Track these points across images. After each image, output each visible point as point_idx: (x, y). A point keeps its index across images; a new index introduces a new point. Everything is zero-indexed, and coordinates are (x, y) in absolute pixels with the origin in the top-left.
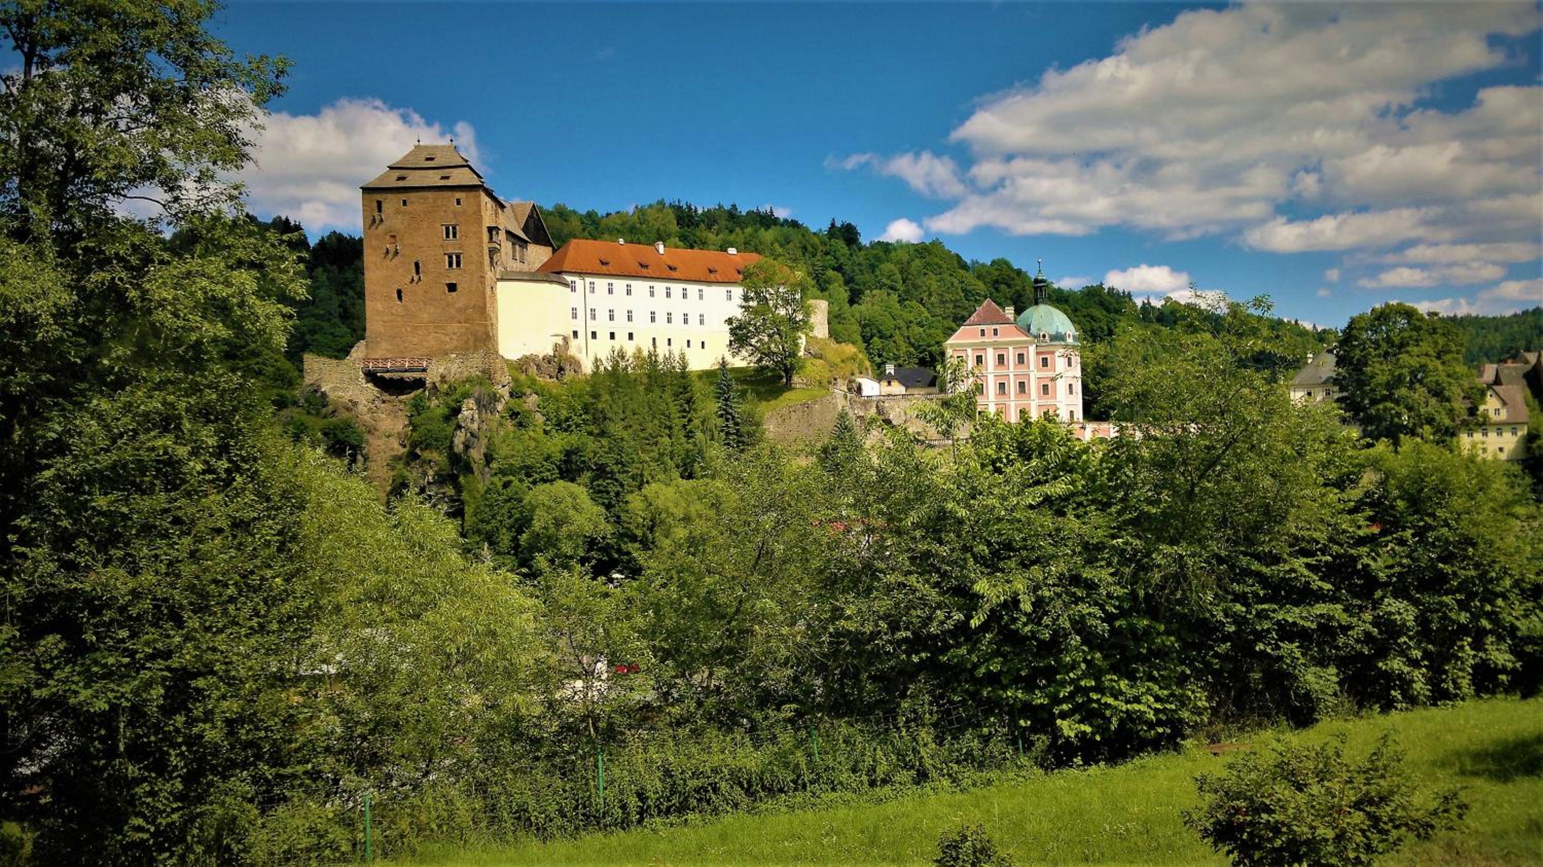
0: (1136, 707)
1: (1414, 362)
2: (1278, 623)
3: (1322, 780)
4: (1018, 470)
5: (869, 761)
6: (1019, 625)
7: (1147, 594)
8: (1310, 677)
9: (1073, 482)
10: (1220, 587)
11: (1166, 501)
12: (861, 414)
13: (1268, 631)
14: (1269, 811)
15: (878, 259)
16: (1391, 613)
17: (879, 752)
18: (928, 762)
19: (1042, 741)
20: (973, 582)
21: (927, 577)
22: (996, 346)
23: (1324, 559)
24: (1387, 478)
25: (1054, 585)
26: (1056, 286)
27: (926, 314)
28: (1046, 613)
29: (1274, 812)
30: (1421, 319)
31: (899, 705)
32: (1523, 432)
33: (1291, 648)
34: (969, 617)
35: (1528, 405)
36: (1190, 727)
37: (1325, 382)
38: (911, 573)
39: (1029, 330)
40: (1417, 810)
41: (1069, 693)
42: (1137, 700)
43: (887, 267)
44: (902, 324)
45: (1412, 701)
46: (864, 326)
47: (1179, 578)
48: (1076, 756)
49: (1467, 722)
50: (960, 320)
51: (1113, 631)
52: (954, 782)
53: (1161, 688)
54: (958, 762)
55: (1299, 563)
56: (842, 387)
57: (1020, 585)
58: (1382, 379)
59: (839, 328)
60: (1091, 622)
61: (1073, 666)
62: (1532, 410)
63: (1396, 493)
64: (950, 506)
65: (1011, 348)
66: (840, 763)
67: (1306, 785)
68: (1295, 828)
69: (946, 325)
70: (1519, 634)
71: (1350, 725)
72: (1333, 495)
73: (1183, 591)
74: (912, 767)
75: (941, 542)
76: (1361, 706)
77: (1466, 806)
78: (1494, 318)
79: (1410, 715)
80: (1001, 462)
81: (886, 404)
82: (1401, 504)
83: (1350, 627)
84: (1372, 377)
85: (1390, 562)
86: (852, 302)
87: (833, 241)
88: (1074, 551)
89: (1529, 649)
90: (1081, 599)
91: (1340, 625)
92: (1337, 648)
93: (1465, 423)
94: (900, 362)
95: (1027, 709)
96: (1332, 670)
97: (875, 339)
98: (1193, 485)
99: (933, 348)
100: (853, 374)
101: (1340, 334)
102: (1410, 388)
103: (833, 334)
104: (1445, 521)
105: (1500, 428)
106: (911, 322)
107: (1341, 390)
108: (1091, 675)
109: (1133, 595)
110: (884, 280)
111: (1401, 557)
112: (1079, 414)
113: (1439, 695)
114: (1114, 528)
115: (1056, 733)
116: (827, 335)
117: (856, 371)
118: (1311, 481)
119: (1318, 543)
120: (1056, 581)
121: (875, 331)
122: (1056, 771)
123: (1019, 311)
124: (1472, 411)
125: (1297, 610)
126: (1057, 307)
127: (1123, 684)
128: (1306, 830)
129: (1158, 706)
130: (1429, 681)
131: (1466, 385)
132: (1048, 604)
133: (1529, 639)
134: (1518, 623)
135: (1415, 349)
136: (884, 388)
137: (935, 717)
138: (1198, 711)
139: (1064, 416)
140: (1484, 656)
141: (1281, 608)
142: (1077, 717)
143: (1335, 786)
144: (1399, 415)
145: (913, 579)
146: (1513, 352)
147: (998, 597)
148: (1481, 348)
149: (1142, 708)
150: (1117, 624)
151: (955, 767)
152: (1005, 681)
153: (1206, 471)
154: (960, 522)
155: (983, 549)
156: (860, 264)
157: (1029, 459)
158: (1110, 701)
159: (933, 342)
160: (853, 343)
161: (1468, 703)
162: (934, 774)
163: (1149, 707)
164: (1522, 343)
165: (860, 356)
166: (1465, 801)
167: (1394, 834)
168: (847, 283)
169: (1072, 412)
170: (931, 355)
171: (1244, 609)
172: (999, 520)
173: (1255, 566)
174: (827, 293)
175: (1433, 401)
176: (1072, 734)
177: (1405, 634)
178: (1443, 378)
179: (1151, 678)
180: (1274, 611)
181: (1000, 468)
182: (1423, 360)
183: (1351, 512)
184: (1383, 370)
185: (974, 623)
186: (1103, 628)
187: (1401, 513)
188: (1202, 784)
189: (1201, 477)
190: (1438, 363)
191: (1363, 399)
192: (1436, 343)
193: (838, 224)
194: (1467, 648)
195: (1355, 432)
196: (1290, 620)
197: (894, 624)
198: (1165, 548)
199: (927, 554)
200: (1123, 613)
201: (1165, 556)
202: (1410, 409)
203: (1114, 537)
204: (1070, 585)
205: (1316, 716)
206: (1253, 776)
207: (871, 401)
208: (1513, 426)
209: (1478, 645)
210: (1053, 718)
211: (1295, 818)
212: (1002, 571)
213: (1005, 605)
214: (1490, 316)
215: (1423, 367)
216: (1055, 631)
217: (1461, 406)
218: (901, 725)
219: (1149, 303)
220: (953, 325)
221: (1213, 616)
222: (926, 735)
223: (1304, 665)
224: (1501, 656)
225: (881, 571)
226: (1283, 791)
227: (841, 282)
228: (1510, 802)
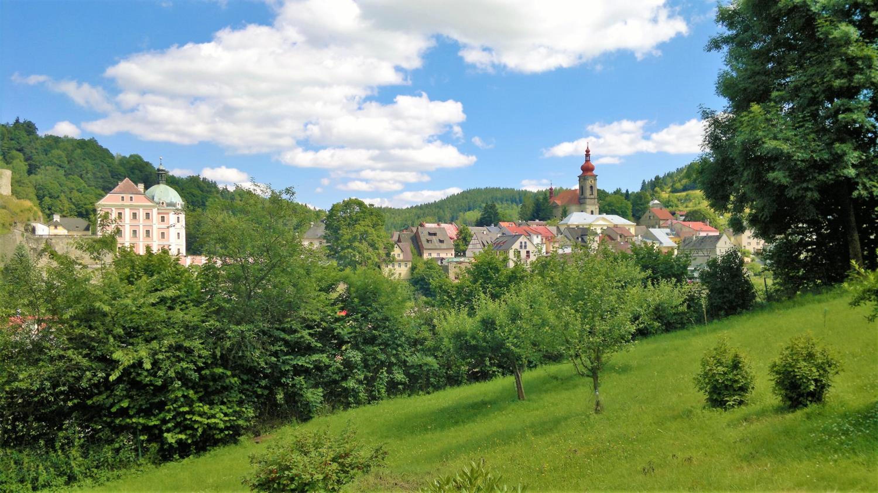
0: (213, 420)
1: (362, 229)
2: (294, 366)
3: (317, 448)
4: (145, 281)
5: (33, 474)
6: (142, 377)
7: (222, 354)
8: (309, 395)
9: (179, 289)
10: (264, 348)
11: (235, 300)
12: (35, 247)
13: (288, 371)
14: (288, 468)
15: (51, 147)
16: (349, 357)
17: (41, 467)
18: (76, 470)
19: (154, 446)
20: (112, 353)
21: (80, 350)
22: (131, 207)
23: (318, 330)
24: (350, 287)
25: (165, 352)
26: (171, 174)
27: (84, 184)
28: (160, 369)
29: (291, 469)
30: (366, 207)
31: (56, 435)
32: (410, 265)
33: (300, 379)
34: (108, 375)
35: (412, 252)
36: (244, 429)
37: (319, 238)
38: (69, 349)
39: (153, 199)
40: (363, 458)
41: (173, 416)
42: (213, 416)
43: (56, 152)
44: (66, 189)
45: (358, 403)
46: (38, 190)
47: (240, 344)
48: (176, 454)
49: (384, 410)
50: (107, 189)
51: (202, 378)
52: (94, 480)
53: (228, 408)
54: (97, 467)
55: (305, 333)
56: (21, 228)
57: (143, 353)
58: (347, 237)
59: (19, 189)
60: (188, 373)
61: (176, 400)
62: (414, 255)
63: (354, 295)
64: (97, 304)
65: (141, 210)
66: (11, 478)
67: (308, 452)
68: (303, 477)
69: (98, 193)
70: (408, 364)
71: (328, 419)
72: (323, 295)
73: (243, 351)
74: (65, 474)
75: (91, 328)
76: (334, 408)
77: (386, 453)
78: (398, 209)
79: (358, 410)
80: (133, 278)
81: (53, 241)
82: (356, 300)
83: (330, 366)
84: (342, 236)
85: (350, 330)
86: (30, 172)
87: (17, 132)
88: (179, 331)
89: (411, 371)
90: (183, 360)
91: (325, 365)
92: (323, 378)
93: (384, 260)
94: (64, 213)
95: (146, 429)
96: (321, 390)
97: (46, 198)
98: (251, 291)
99: (88, 206)
100: (29, 220)
101: (327, 213)
102: (360, 242)
103: (14, 192)
104: (376, 309)
105: (400, 263)
106: (73, 189)
107: (327, 242)
108: (187, 404)
109: (214, 355)
110: (55, 160)
111: (356, 328)
112: (183, 251)
113: (373, 398)
114: (204, 316)
115: (162, 441)
116: (10, 193)
117: (32, 218)
118: (313, 288)
119: (315, 321)
120: (167, 349)
121: (46, 193)
122: (162, 465)
123: (146, 188)
124: (388, 255)
125: (303, 359)
126: (171, 187)
127: (206, 408)
128: (308, 476)
129: (226, 419)
130: (366, 390)
131: (385, 242)
132: (161, 363)
133: (412, 367)
134: (407, 359)
135: (363, 222)
136: (53, 231)
137: (82, 441)
138: (247, 420)
139: (173, 252)
140: (392, 376)
141: (295, 358)
142: (177, 430)
143: (323, 450)
144: (354, 256)
145: (70, 353)
146: (406, 226)
147: (129, 361)
148: (392, 224)
149: (216, 421)
150: (203, 372)
151: (95, 470)
152: (131, 413)
153: (258, 283)
154: (105, 315)
155: (119, 331)
156: (36, 149)
157: (152, 275)
158: (198, 418)
159: (88, 202)
160: (30, 199)
161: (384, 401)
162: (80, 477)
163: (221, 420)
164: (410, 223)
165: (35, 208)
166: (386, 450)
167: (352, 472)
168: (26, 160)
169: (179, 249)
170: (87, 211)
171: (276, 359)
172: (132, 313)
173: (283, 335)
174: (11, 166)
175: (371, 249)
176: (173, 441)
177: (356, 368)
178: (375, 238)
179: (223, 403)
180: (291, 360)
181: (132, 281)
182: (366, 228)
183: (333, 304)
184: (347, 233)
185: (112, 378)
186: (195, 376)
187: (356, 305)
188: (252, 459)
189: (255, 286)
190: (373, 229)
191: (338, 247)
192: (372, 220)
193: (21, 121)
194: (385, 373)
195: (335, 263)
196: (300, 364)
197: (55, 383)
198: (233, 327)
199: (82, 336)
200: (207, 366)
201: (233, 331)
202: (360, 253)
203: (203, 322)
204: (176, 351)
205: (311, 415)
206: (281, 450)
207: (42, 238)
208: (405, 261)
209: (389, 372)
210: (162, 432)
211: (303, 471)
212: (132, 344)
213: (133, 366)
214: (396, 208)
215: (366, 232)
216: (165, 380)
217: (382, 252)
218: (58, 448)
219: (226, 189)
220: (103, 192)
221: (259, 364)
222: (74, 452)
223: (306, 388)
224: (399, 376)
225: (47, 348)
226: (296, 457)
227: (22, 159)
228: (403, 449)
